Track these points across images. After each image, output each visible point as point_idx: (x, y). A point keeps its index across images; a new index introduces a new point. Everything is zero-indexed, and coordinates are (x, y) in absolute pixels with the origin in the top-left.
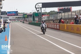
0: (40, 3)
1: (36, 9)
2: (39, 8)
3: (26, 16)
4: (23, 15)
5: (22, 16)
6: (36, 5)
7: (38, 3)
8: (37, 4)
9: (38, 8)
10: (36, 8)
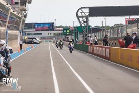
0: (85, 8)
1: (78, 19)
2: (84, 17)
3: (68, 31)
4: (64, 30)
5: (62, 32)
6: (78, 11)
7: (83, 8)
8: (80, 9)
9: (82, 17)
10: (78, 17)
